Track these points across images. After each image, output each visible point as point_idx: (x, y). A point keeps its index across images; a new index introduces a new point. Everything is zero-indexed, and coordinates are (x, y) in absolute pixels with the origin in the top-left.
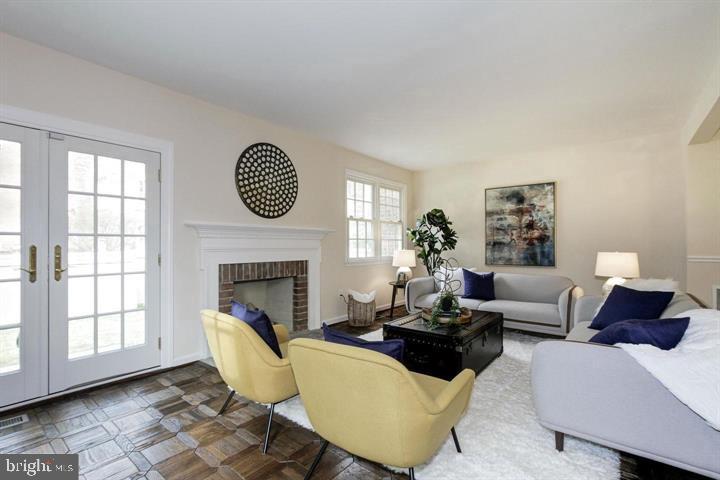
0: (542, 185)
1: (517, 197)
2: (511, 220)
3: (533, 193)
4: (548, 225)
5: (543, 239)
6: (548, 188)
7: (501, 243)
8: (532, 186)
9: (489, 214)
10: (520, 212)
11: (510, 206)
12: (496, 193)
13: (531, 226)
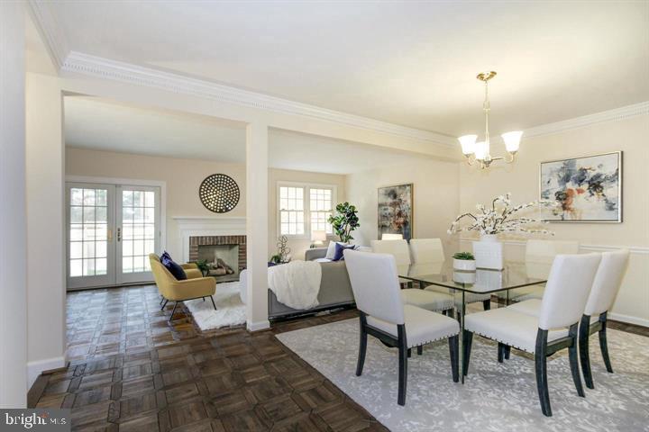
0: (404, 186)
1: (393, 194)
2: (390, 210)
3: (401, 191)
4: (408, 215)
5: (405, 223)
6: (408, 188)
7: (385, 226)
8: (400, 186)
9: (380, 205)
10: (394, 205)
11: (390, 200)
12: (382, 191)
13: (400, 214)
